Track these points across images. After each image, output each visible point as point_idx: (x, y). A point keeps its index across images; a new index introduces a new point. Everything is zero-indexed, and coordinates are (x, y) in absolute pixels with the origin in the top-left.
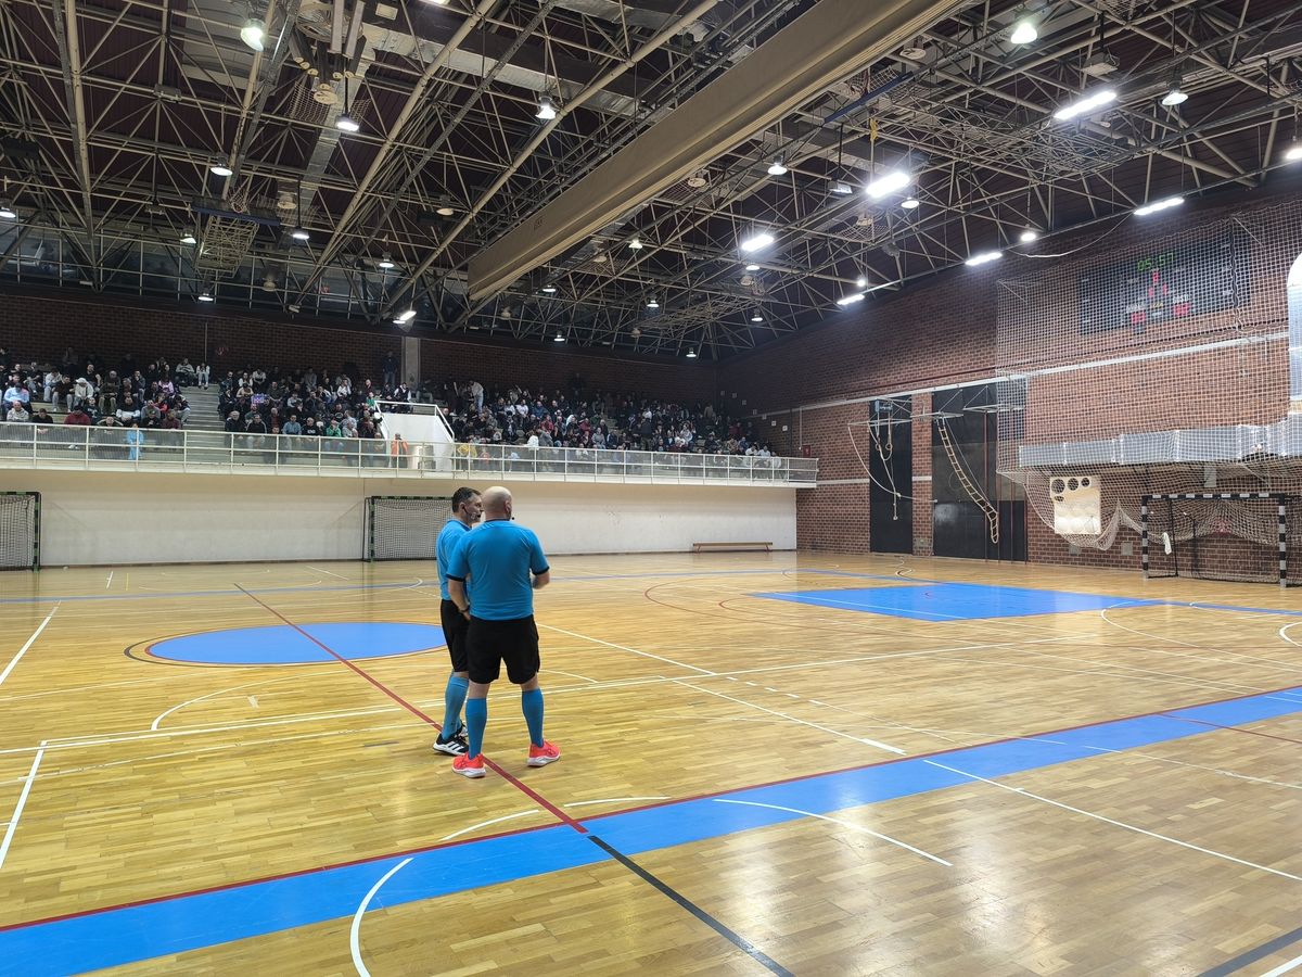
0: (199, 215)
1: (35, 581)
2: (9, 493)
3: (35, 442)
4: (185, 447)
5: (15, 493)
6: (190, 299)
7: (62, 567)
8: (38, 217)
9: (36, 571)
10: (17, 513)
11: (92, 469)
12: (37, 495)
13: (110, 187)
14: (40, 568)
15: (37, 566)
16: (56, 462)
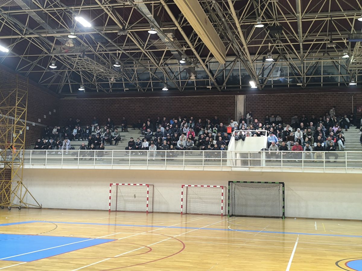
0: (350, 43)
1: (284, 224)
2: (273, 183)
3: (282, 159)
4: (346, 160)
5: (274, 183)
6: (344, 85)
7: (293, 218)
8: (279, 58)
9: (283, 219)
10: (275, 192)
11: (305, 171)
12: (283, 183)
13: (310, 38)
14: (285, 217)
15: (283, 217)
16: (290, 169)
